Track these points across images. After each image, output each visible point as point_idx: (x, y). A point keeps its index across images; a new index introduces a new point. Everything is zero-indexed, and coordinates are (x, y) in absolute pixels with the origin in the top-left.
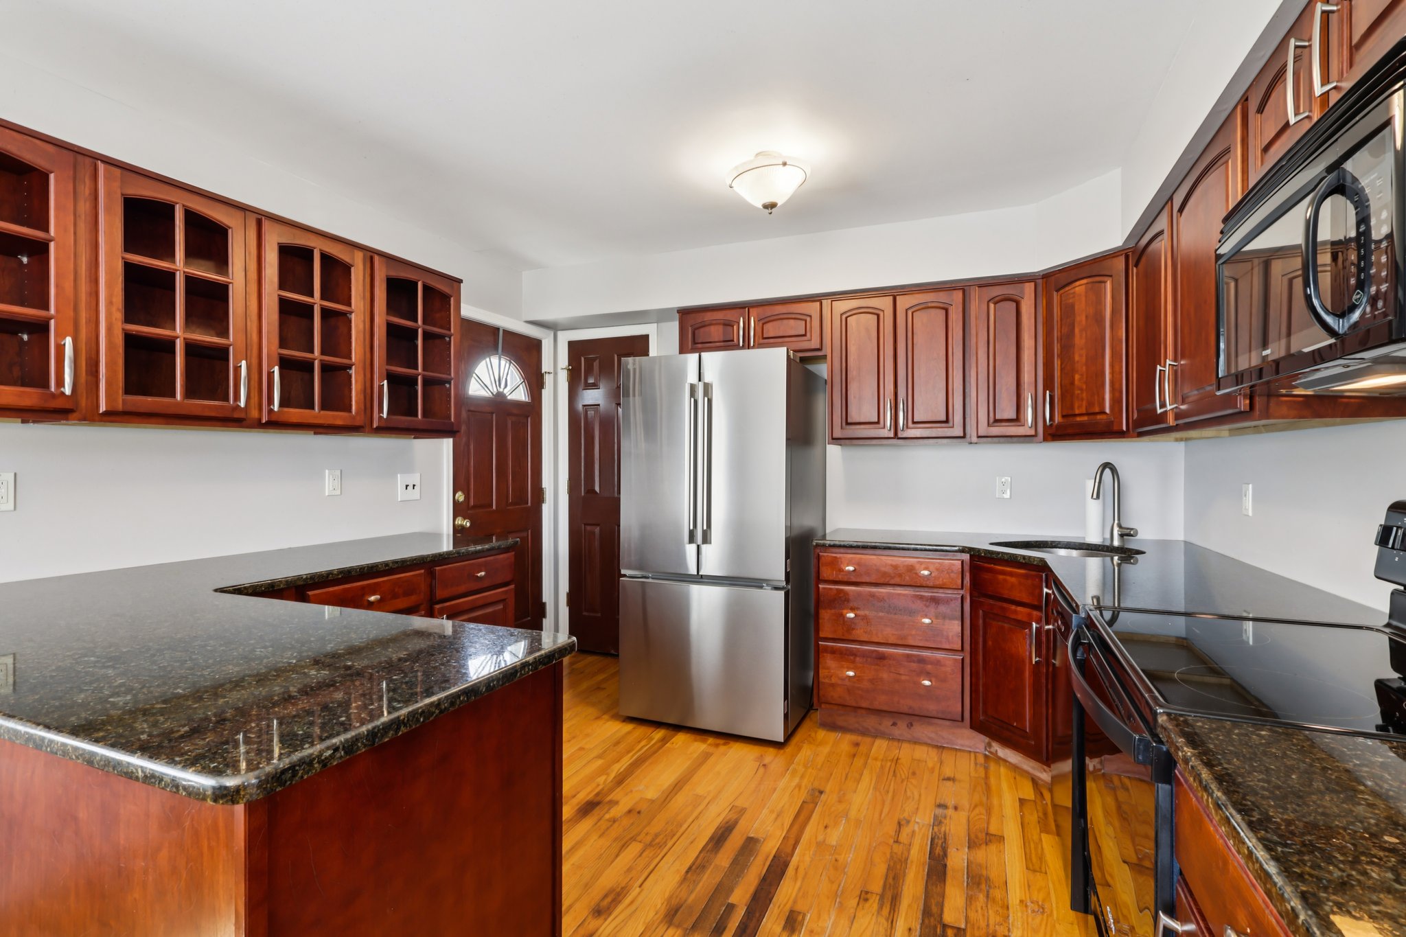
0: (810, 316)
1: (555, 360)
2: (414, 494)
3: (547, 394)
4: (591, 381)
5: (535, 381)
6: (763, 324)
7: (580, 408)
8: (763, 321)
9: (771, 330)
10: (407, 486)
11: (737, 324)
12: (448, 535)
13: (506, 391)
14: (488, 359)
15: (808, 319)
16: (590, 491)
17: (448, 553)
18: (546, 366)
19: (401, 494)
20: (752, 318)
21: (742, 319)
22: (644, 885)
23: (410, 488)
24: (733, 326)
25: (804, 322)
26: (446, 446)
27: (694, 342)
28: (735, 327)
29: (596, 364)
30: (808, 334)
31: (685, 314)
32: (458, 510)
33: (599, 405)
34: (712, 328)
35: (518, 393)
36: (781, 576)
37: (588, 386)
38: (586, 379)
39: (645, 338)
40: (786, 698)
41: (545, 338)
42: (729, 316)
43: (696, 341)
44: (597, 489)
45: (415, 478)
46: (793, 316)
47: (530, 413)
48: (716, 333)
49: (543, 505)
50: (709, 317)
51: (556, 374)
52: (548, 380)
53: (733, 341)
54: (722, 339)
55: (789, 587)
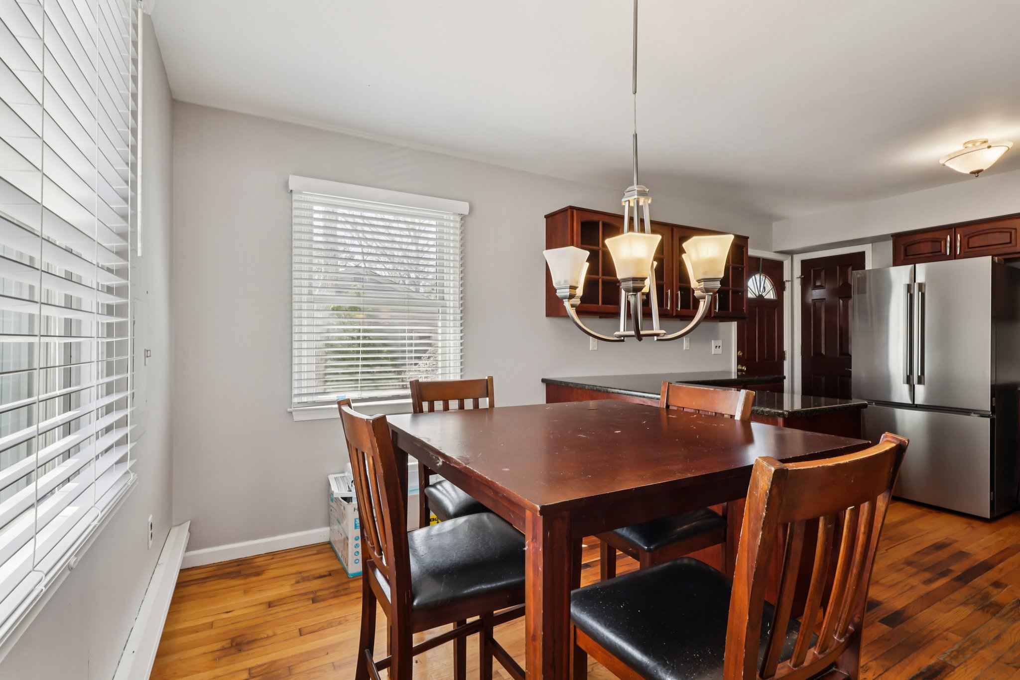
0: (1016, 229)
1: (792, 272)
2: (719, 351)
3: (786, 294)
4: (818, 284)
5: (779, 286)
6: (969, 238)
7: (810, 300)
8: (969, 236)
9: (975, 242)
10: (716, 347)
11: (944, 240)
12: (735, 373)
13: (764, 294)
14: (753, 277)
15: (1013, 231)
16: (818, 353)
17: (734, 380)
18: (786, 276)
19: (714, 350)
20: (959, 236)
21: (949, 236)
22: (889, 550)
23: (718, 347)
24: (941, 242)
25: (1009, 234)
26: (734, 325)
27: (906, 255)
28: (942, 242)
29: (823, 273)
30: (1013, 242)
31: (897, 238)
32: (740, 361)
33: (825, 299)
34: (922, 245)
35: (770, 295)
36: (988, 408)
37: (816, 287)
38: (815, 283)
39: (862, 255)
40: (992, 489)
41: (785, 260)
42: (937, 235)
43: (908, 255)
44: (823, 352)
45: (720, 343)
46: (998, 230)
47: (777, 305)
48: (926, 248)
49: (785, 361)
50: (919, 237)
51: (792, 281)
52: (788, 285)
53: (941, 251)
54: (930, 251)
55: (995, 417)
